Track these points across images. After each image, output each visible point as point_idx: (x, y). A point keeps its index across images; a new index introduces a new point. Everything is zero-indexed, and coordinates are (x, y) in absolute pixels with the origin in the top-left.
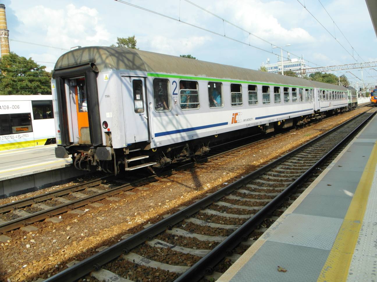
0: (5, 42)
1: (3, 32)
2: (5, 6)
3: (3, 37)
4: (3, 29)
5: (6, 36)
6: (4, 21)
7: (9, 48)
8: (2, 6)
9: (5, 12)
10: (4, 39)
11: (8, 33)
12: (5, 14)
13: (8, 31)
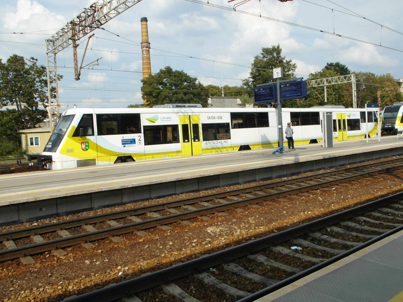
0: (147, 55)
1: (145, 45)
2: (147, 19)
3: (145, 50)
4: (145, 42)
5: (148, 49)
6: (146, 34)
7: (150, 61)
8: (145, 20)
9: (147, 25)
10: (145, 52)
11: (149, 45)
12: (147, 27)
13: (150, 43)
